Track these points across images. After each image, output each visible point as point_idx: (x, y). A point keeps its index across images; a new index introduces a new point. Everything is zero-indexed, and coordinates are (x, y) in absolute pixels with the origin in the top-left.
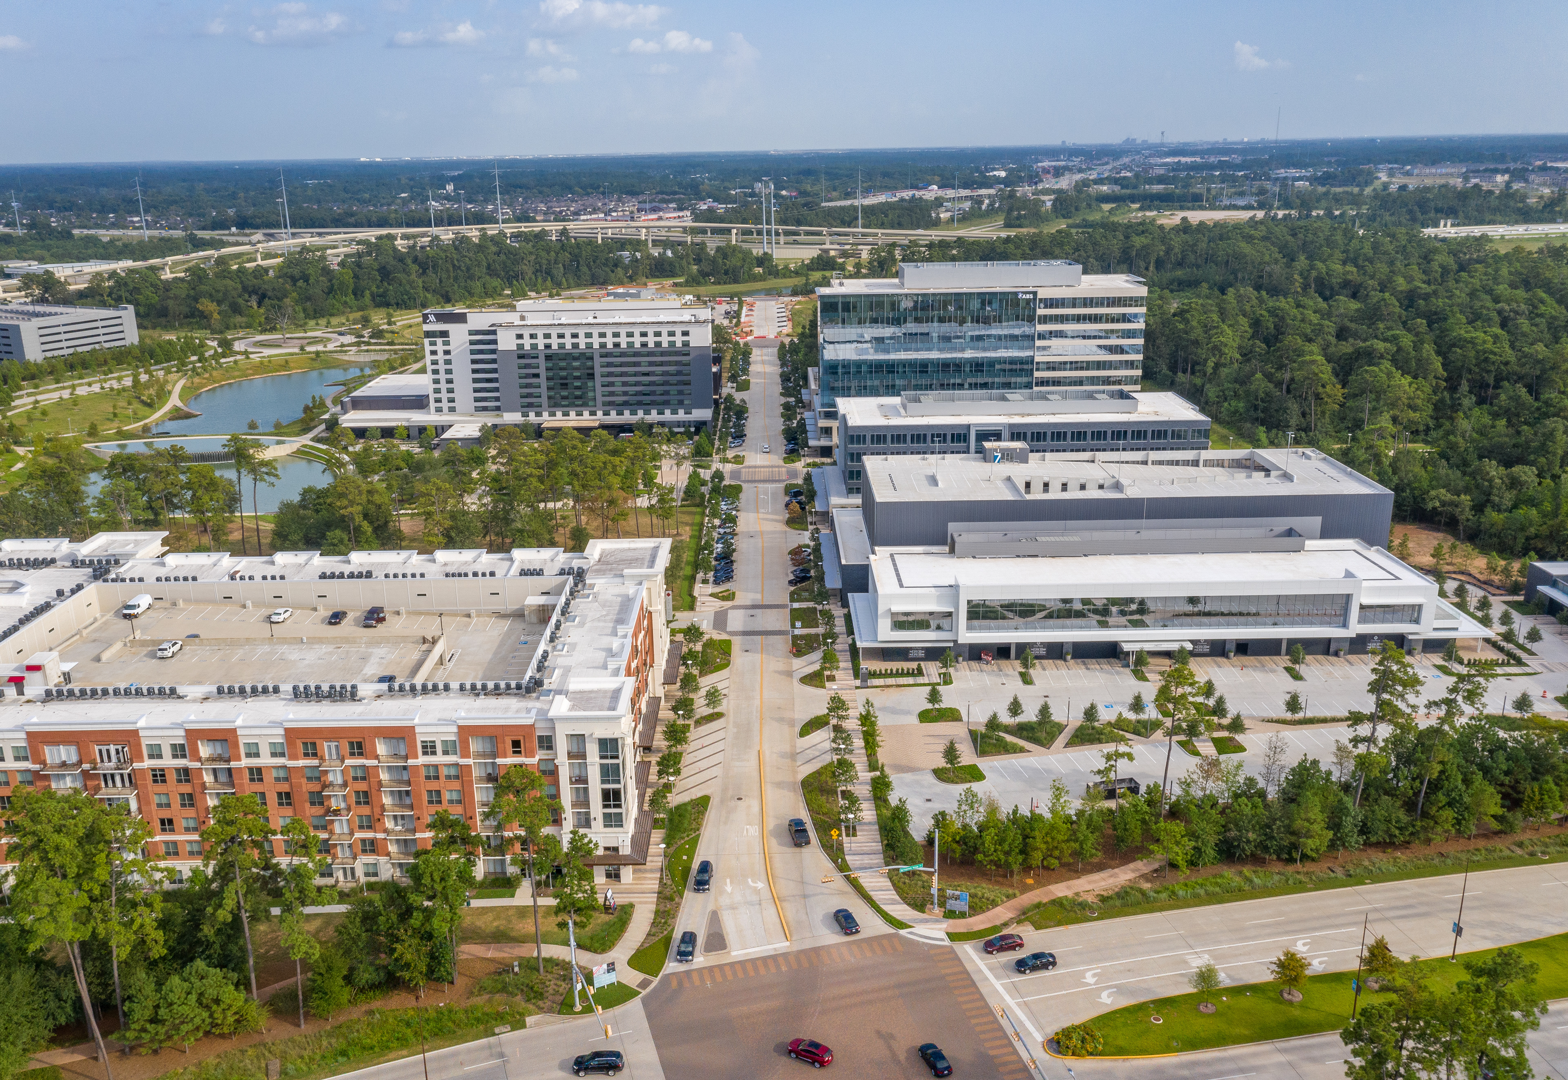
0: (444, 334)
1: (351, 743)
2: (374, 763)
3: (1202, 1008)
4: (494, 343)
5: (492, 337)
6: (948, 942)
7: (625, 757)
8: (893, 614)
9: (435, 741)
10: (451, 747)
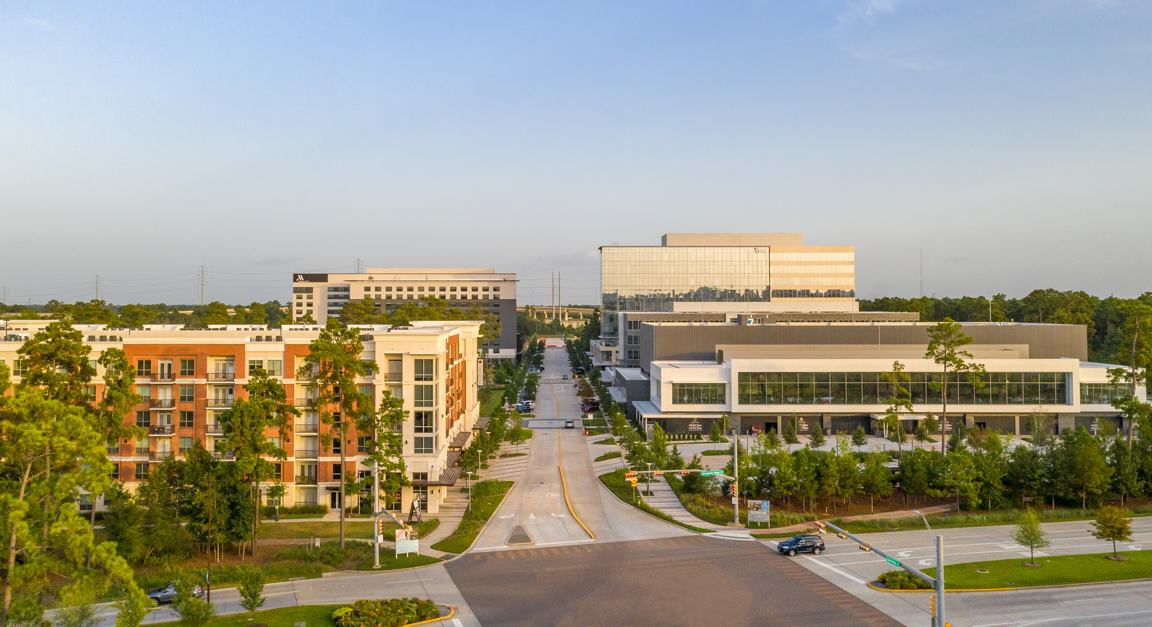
0: (309, 290)
1: (184, 362)
2: (203, 381)
3: (1028, 564)
4: (347, 297)
5: (346, 293)
6: (753, 539)
7: (438, 381)
8: (674, 385)
9: (262, 361)
10: (277, 367)
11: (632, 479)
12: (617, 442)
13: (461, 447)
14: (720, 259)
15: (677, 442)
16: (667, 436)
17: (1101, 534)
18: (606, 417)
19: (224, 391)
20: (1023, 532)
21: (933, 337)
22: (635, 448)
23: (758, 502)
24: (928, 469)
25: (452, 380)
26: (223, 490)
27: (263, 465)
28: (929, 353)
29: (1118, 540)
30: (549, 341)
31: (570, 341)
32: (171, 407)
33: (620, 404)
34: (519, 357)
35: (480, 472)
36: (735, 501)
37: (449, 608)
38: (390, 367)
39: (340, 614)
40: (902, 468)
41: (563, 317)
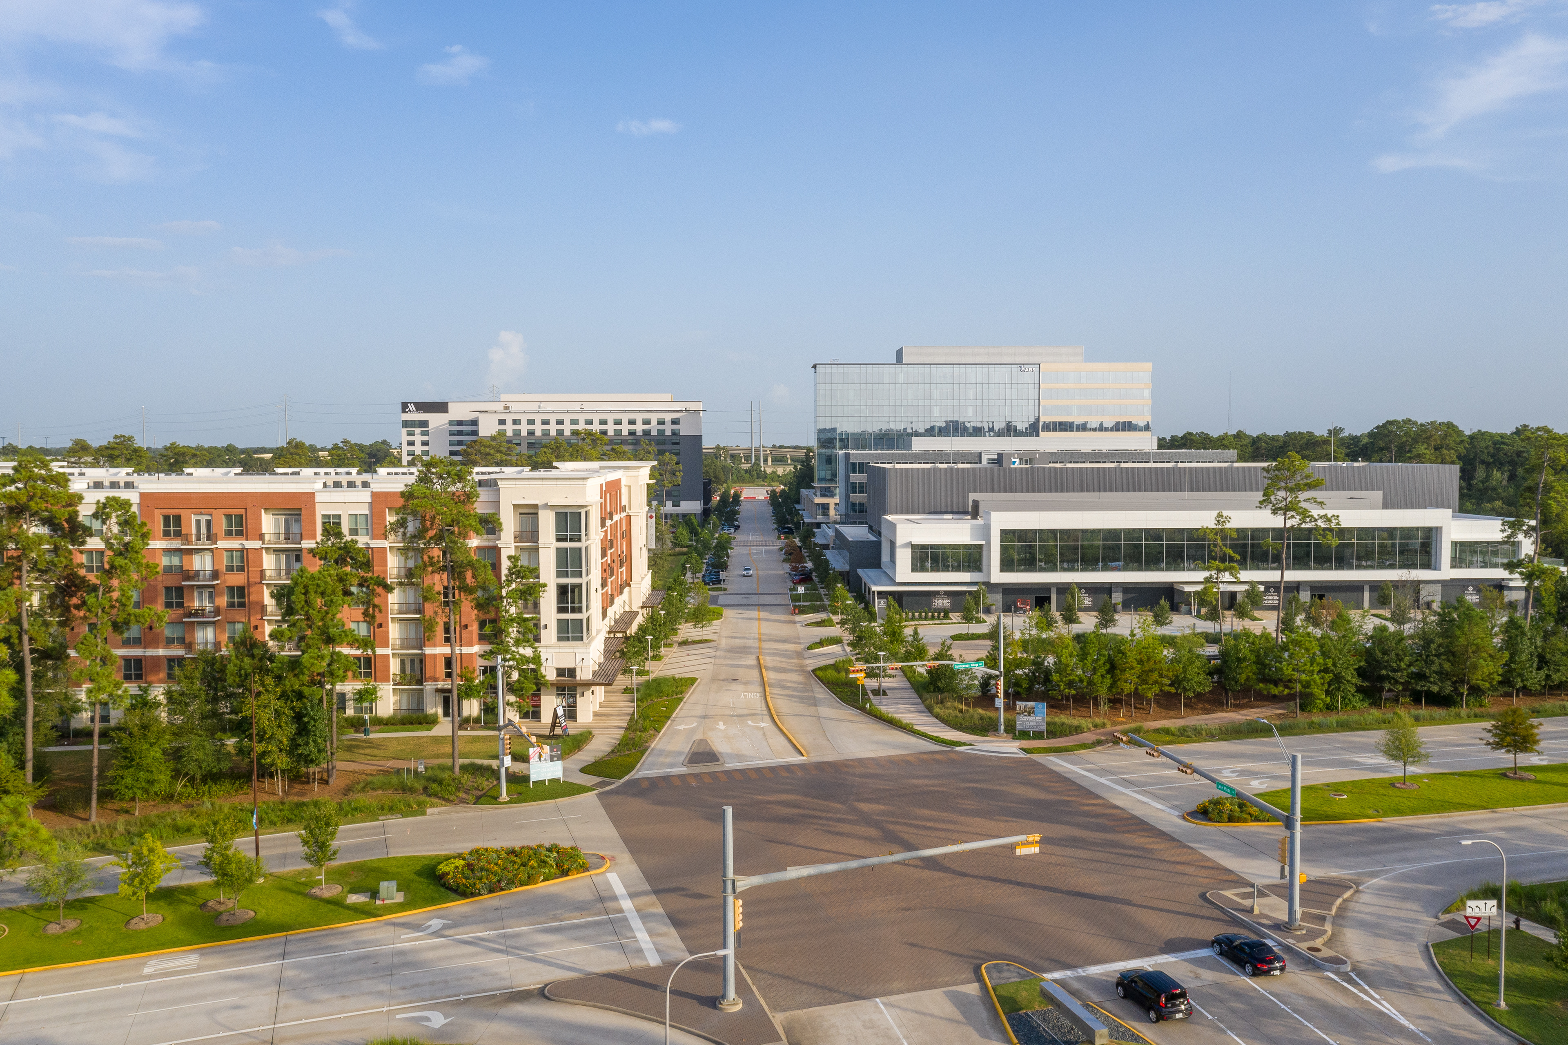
0: (424, 424)
1: (229, 517)
2: (257, 544)
3: (1398, 785)
4: (475, 433)
5: (473, 428)
6: (1022, 755)
7: (589, 542)
8: (914, 547)
9: (340, 516)
10: (361, 524)
11: (858, 675)
12: (837, 623)
13: (625, 632)
14: (974, 381)
15: (917, 623)
16: (904, 615)
17: (1497, 744)
18: (821, 590)
19: (288, 557)
20: (1393, 742)
21: (1270, 478)
22: (862, 632)
23: (1030, 704)
24: (1258, 657)
25: (611, 541)
26: (284, 696)
27: (338, 661)
28: (1264, 500)
29: (1521, 751)
30: (747, 492)
31: (773, 492)
32: (213, 581)
33: (841, 573)
34: (706, 513)
35: (650, 665)
36: (1000, 702)
37: (603, 858)
38: (522, 523)
39: (447, 869)
40: (1224, 655)
41: (765, 461)
